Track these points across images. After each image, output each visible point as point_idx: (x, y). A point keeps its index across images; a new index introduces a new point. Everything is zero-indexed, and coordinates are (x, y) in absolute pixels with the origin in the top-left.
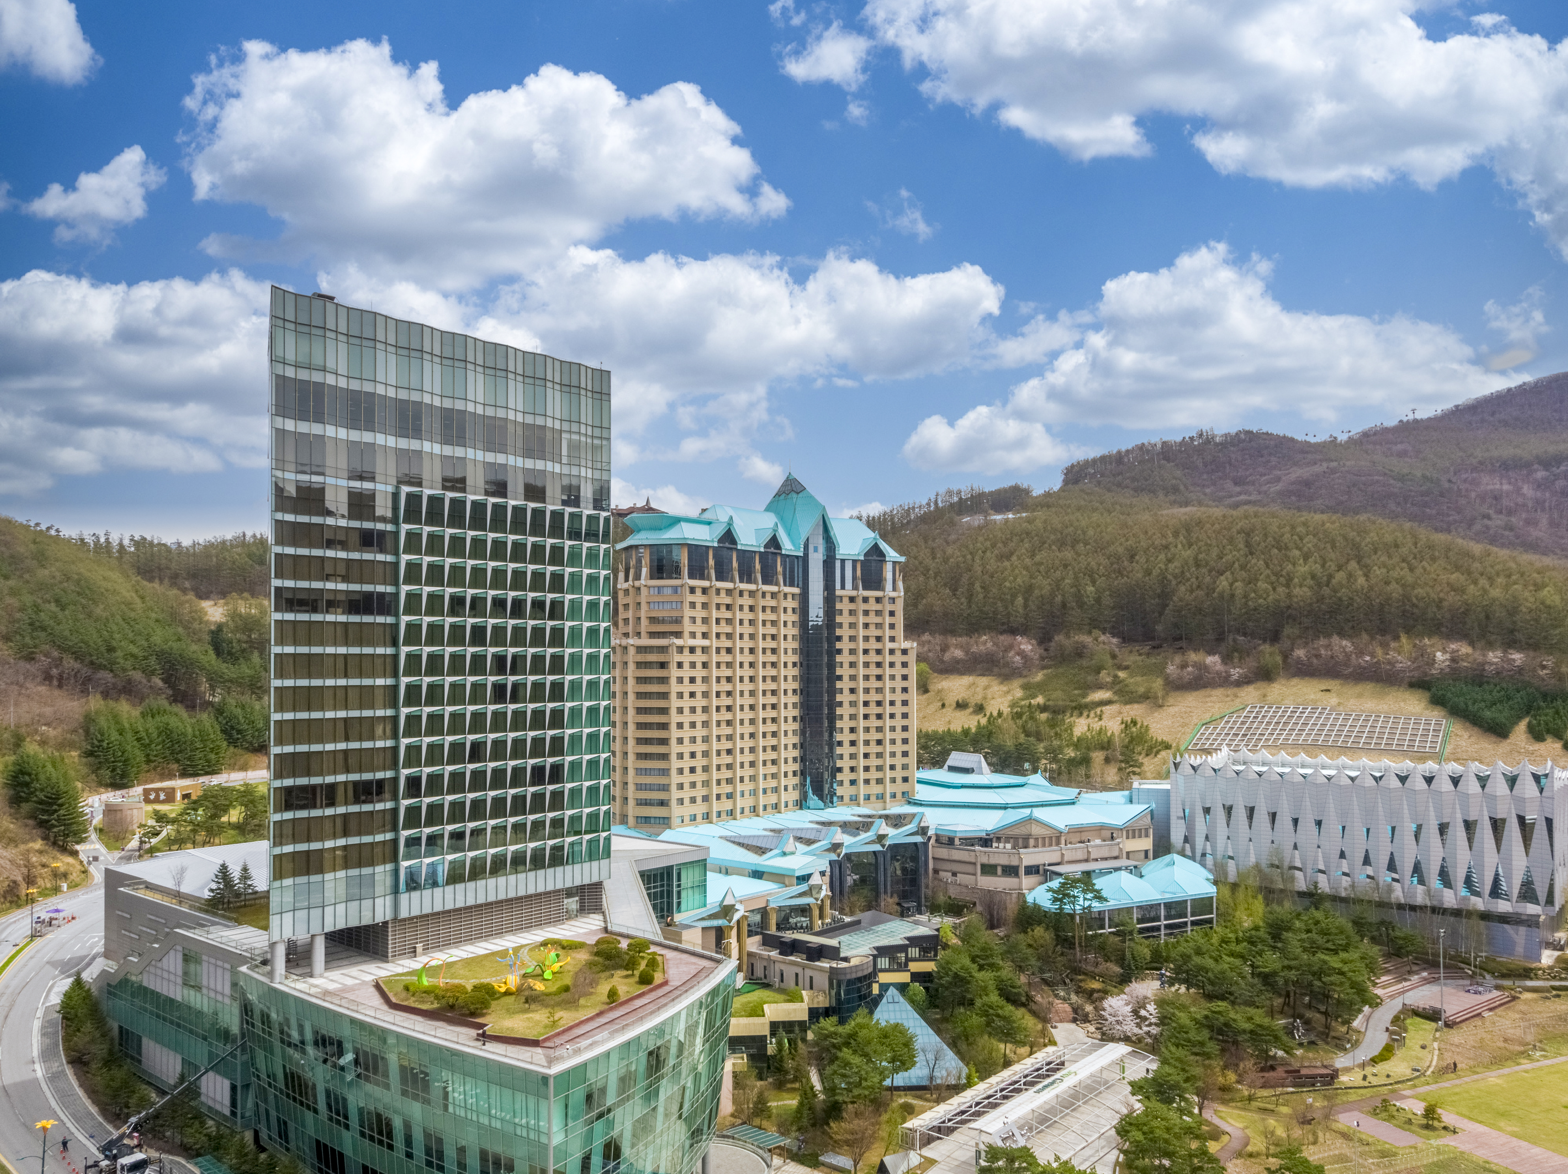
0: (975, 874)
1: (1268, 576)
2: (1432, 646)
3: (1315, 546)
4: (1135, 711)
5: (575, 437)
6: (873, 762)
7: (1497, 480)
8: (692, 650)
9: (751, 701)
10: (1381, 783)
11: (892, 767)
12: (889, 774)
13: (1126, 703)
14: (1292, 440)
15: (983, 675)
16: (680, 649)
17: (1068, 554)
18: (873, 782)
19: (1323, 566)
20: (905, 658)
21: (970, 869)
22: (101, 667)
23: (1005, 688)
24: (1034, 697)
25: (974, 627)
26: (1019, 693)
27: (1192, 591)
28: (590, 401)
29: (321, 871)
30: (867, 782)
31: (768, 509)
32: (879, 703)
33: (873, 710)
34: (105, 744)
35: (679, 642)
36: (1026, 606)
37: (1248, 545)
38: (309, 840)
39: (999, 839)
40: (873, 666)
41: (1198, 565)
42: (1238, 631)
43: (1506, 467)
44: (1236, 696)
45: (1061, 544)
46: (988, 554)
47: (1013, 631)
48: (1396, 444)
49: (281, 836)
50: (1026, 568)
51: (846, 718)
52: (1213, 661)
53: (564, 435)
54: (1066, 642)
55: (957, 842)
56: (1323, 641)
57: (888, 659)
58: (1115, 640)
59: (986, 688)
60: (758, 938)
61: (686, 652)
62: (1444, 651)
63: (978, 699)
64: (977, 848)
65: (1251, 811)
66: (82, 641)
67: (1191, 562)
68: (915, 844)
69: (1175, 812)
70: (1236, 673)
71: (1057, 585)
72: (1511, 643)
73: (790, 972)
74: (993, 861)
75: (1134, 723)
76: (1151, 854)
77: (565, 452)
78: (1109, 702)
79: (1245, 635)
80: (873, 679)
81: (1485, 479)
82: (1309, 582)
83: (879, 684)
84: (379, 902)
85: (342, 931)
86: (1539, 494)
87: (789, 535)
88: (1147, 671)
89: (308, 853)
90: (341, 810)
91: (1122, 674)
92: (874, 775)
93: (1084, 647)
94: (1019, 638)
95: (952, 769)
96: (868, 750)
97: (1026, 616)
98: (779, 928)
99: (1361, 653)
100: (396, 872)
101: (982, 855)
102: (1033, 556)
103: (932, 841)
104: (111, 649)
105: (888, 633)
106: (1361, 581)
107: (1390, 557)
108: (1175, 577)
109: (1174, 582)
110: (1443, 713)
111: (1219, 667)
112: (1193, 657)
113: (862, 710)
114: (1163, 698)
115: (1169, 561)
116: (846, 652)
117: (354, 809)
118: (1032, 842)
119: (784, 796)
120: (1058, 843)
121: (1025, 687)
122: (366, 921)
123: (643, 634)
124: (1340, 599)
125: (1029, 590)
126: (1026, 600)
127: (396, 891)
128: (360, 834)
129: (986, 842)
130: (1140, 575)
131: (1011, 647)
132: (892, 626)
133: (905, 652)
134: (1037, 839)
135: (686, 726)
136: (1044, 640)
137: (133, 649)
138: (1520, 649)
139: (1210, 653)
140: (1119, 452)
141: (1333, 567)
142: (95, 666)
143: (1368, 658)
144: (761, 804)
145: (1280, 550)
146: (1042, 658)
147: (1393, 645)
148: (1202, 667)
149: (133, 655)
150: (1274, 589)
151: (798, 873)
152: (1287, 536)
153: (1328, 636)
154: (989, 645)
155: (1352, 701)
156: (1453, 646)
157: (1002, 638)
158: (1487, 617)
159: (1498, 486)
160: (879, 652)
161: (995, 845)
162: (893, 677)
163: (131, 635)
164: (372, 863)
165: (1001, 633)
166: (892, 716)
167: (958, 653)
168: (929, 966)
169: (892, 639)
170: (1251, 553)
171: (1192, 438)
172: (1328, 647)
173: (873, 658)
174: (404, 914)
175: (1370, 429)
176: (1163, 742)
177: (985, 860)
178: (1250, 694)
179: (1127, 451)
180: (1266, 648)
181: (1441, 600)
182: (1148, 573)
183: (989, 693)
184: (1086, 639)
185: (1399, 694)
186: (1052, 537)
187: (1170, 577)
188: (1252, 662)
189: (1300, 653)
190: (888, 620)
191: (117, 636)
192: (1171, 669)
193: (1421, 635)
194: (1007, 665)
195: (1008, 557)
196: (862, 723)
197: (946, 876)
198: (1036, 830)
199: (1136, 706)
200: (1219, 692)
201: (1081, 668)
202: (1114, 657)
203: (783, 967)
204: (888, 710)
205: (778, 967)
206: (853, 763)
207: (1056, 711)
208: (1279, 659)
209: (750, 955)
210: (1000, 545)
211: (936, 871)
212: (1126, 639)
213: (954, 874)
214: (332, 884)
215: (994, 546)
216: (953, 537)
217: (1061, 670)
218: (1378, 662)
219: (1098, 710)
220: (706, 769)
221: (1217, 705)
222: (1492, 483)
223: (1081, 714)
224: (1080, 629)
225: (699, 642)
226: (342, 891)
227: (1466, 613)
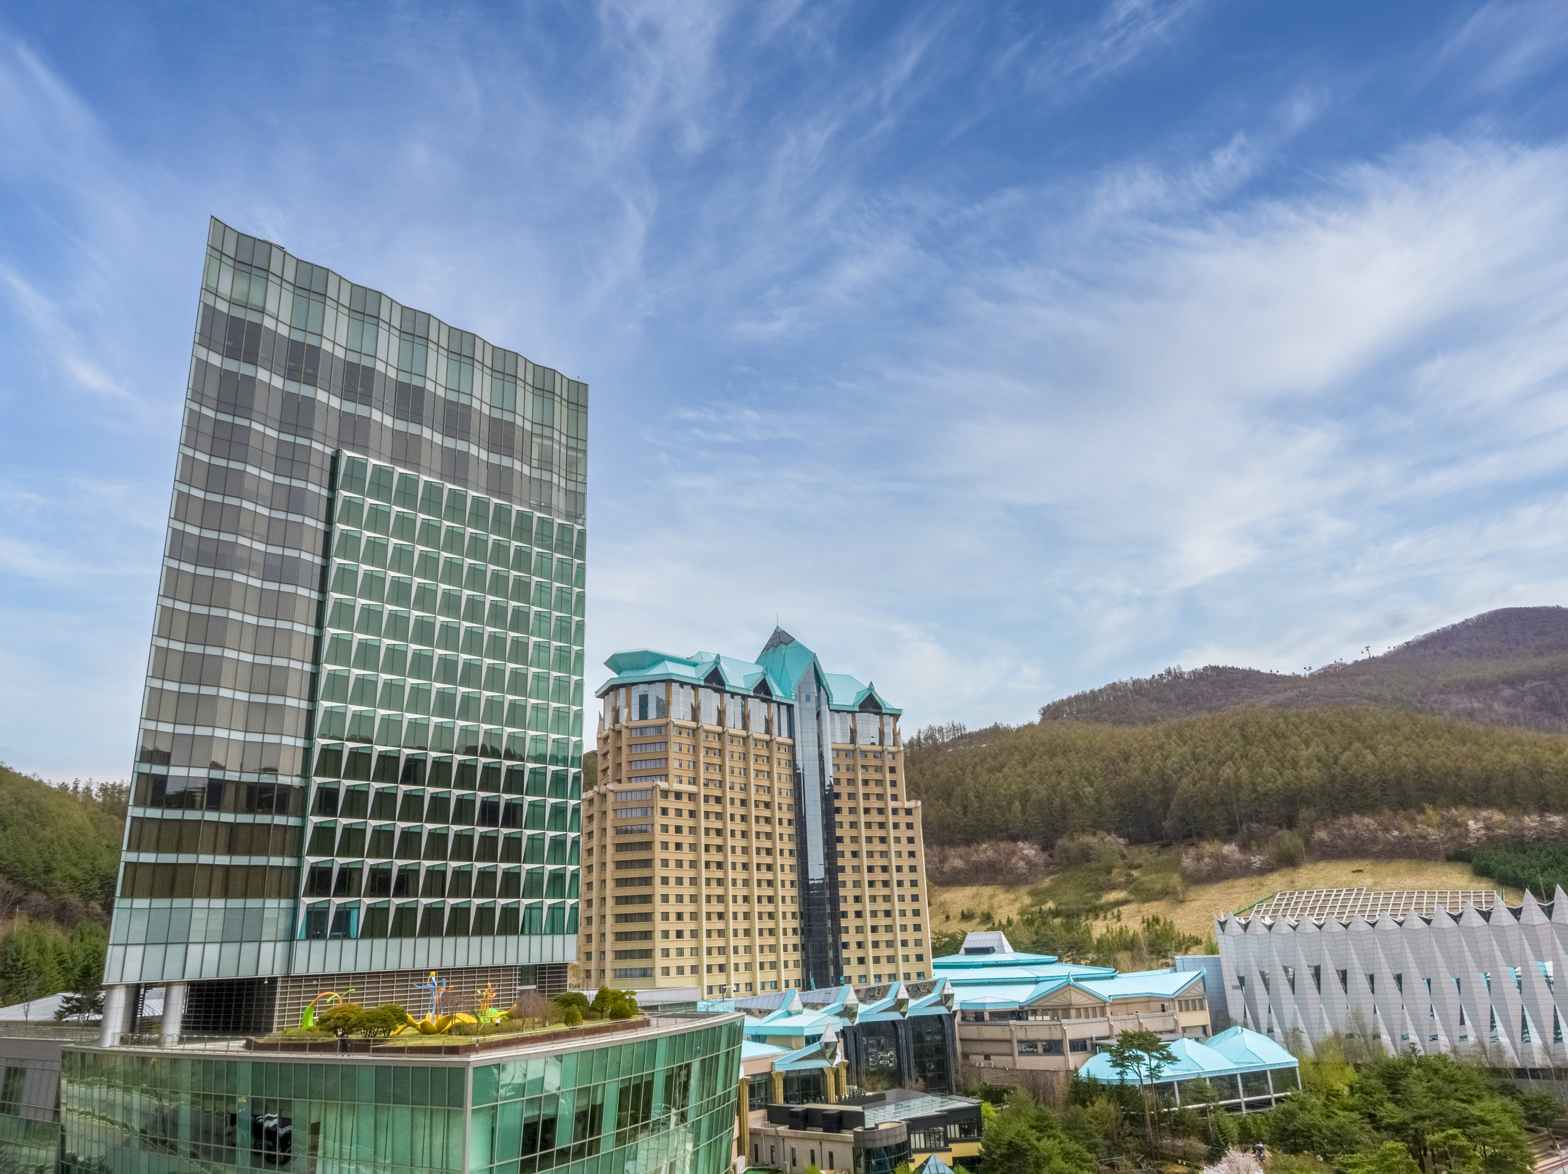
0: (1012, 1055)
1: (1271, 762)
2: (1462, 815)
3: (1314, 733)
4: (1154, 908)
5: (546, 442)
6: (882, 936)
7: (1465, 700)
8: (678, 795)
9: (744, 859)
10: (1463, 921)
11: (904, 943)
12: (901, 951)
13: (1144, 901)
14: (1258, 672)
15: (986, 884)
16: (665, 794)
17: (1061, 761)
18: (883, 961)
19: (1327, 749)
20: (909, 819)
21: (1004, 1048)
22: (34, 888)
23: (1012, 896)
24: (1045, 902)
25: (971, 837)
26: (1027, 900)
27: (1195, 784)
28: (565, 410)
29: (189, 894)
30: (877, 960)
31: (757, 663)
32: (885, 869)
33: (879, 876)
34: (19, 964)
35: (663, 785)
36: (1023, 812)
37: (1244, 737)
38: (178, 850)
39: (1034, 1012)
40: (875, 827)
41: (1197, 761)
42: (1250, 818)
43: (1472, 688)
44: (1262, 885)
45: (1052, 754)
46: (979, 768)
47: (1014, 838)
48: (1358, 675)
49: (140, 840)
50: (1020, 776)
51: (849, 885)
52: (1230, 849)
53: (535, 439)
54: (1070, 845)
55: (987, 1017)
56: (1343, 821)
57: (891, 819)
58: (1121, 841)
59: (991, 897)
60: (761, 1113)
61: (671, 797)
62: (1476, 820)
63: (985, 908)
64: (1012, 1022)
65: (1317, 973)
66: (19, 860)
67: (1189, 756)
68: (940, 1017)
69: (1230, 981)
70: (1257, 860)
71: (1054, 789)
72: (1544, 808)
73: (803, 1149)
74: (1031, 1036)
75: (1156, 920)
76: (1209, 1030)
77: (535, 455)
78: (1125, 902)
79: (1259, 822)
80: (876, 841)
81: (1454, 699)
82: (1315, 763)
83: (883, 847)
84: (267, 949)
85: (210, 983)
86: (1511, 710)
87: (779, 685)
88: (1161, 868)
89: (175, 866)
90: (228, 817)
91: (1135, 873)
92: (884, 952)
93: (1091, 848)
94: (1020, 844)
95: (970, 951)
96: (876, 922)
97: (1026, 822)
98: (786, 1100)
99: (1386, 830)
100: (295, 910)
101: (1017, 1030)
102: (1025, 765)
103: (958, 1019)
104: (48, 870)
105: (889, 791)
106: (1370, 757)
107: (1394, 737)
108: (1175, 772)
109: (1175, 777)
110: (1491, 884)
111: (1238, 856)
112: (1208, 848)
113: (867, 877)
114: (1183, 892)
115: (1166, 758)
116: (845, 811)
117: (245, 818)
118: (1073, 1012)
119: (784, 975)
120: (1103, 1014)
121: (1032, 894)
122: (246, 972)
123: (624, 779)
124: (1352, 776)
125: (1024, 797)
126: (1023, 806)
127: (291, 938)
128: (249, 852)
129: (1019, 1014)
130: (1138, 773)
131: (1014, 853)
132: (893, 784)
133: (909, 812)
134: (1078, 1010)
135: (672, 881)
136: (1047, 846)
137: (77, 872)
138: (1557, 812)
139: (1226, 841)
140: (1092, 692)
141: (1338, 750)
142: (30, 888)
143: (1396, 833)
144: (759, 981)
145: (1278, 738)
146: (1048, 865)
147: (1419, 818)
148: (1220, 858)
149: (74, 878)
150: (1281, 774)
151: (807, 1033)
152: (1282, 726)
153: (1348, 814)
154: (990, 853)
155: (1389, 880)
156: (1484, 814)
157: (1002, 845)
158: (1512, 784)
159: (1469, 705)
160: (881, 811)
161: (1031, 1018)
162: (898, 840)
163: (74, 857)
164: (261, 894)
165: (1001, 840)
166: (900, 883)
167: (958, 863)
168: (972, 1149)
169: (895, 798)
170: (1250, 744)
171: (1161, 676)
172: (1350, 826)
173: (876, 818)
174: (299, 969)
175: (1330, 667)
176: (1191, 938)
177: (1021, 1035)
178: (1276, 881)
179: (1100, 691)
180: (1284, 833)
181: (1459, 769)
182: (1146, 771)
183: (995, 901)
184: (1092, 840)
185: (1439, 869)
186: (1042, 749)
187: (1169, 772)
188: (1271, 849)
189: (1322, 834)
190: (888, 777)
191: (59, 857)
192: (1187, 862)
193: (1447, 807)
194: (1011, 871)
195: (1000, 769)
196: (867, 892)
197: (978, 1060)
198: (1077, 999)
199: (1155, 904)
200: (1242, 882)
201: (1090, 870)
202: (1123, 857)
203: (794, 1144)
204: (896, 876)
205: (790, 1144)
206: (860, 937)
207: (1070, 915)
208: (1300, 842)
209: (754, 1133)
210: (989, 759)
211: (966, 1056)
212: (1134, 841)
213: (987, 1057)
214: (203, 915)
215: (983, 761)
216: (941, 759)
217: (1068, 874)
218: (1407, 837)
219: (1115, 911)
220: (694, 934)
221: (1243, 896)
222: (1462, 703)
223: (1097, 917)
224: (1084, 831)
225: (686, 787)
226: (216, 925)
227: (1488, 780)
